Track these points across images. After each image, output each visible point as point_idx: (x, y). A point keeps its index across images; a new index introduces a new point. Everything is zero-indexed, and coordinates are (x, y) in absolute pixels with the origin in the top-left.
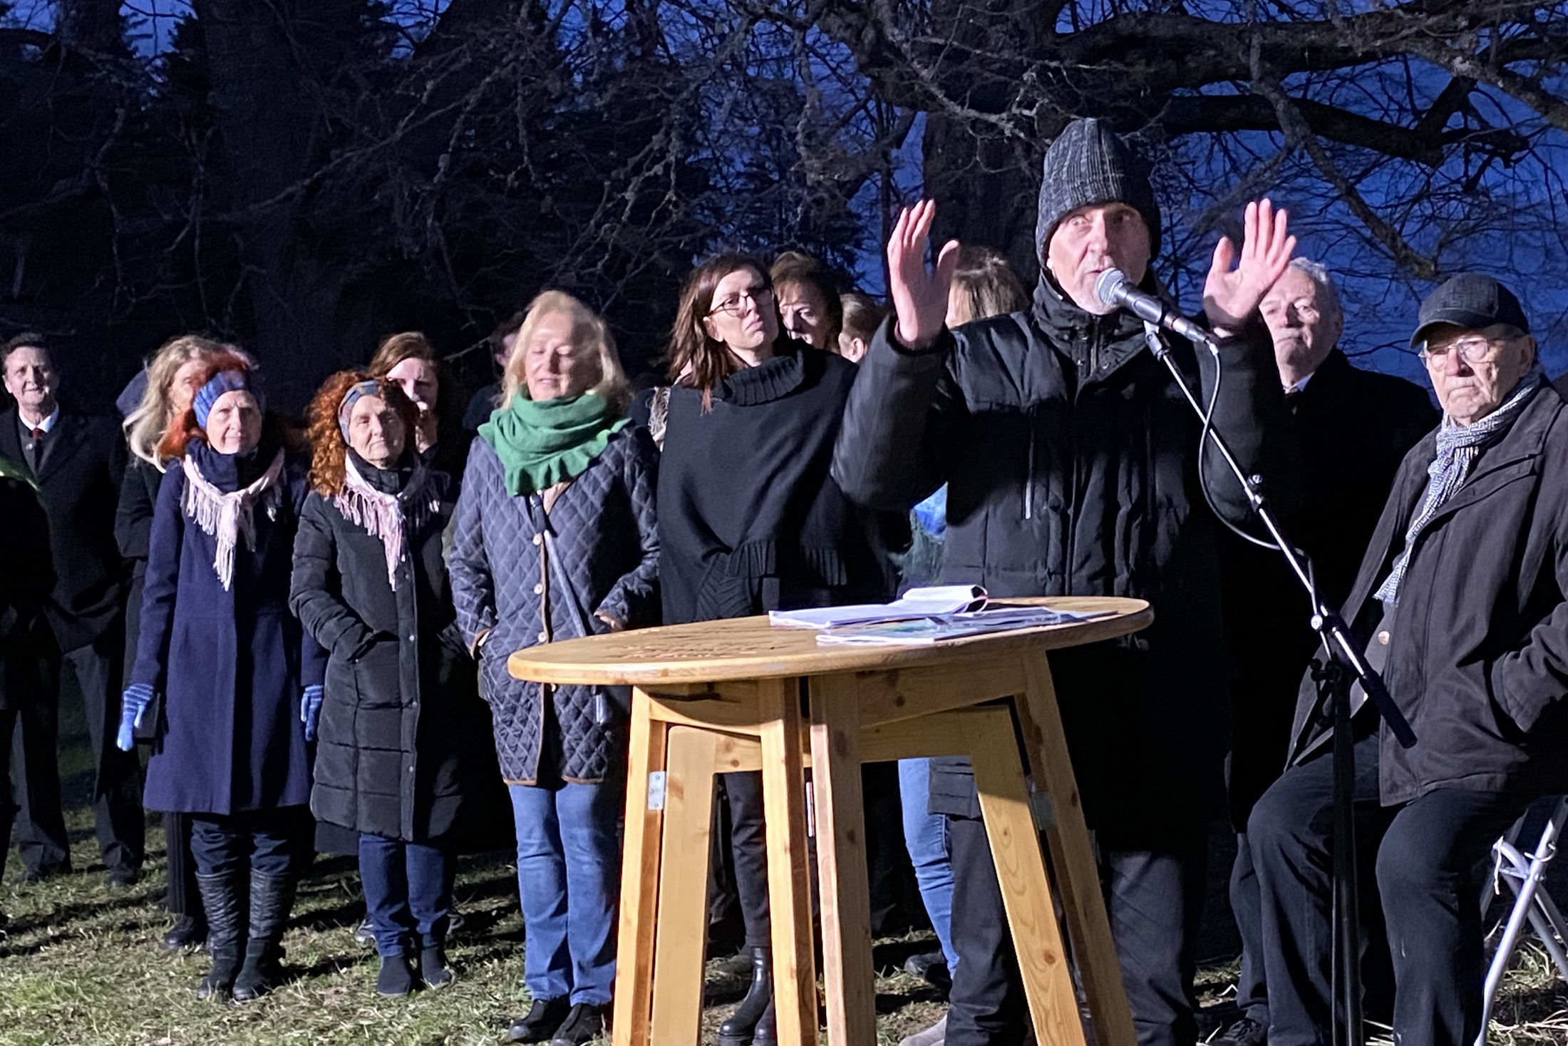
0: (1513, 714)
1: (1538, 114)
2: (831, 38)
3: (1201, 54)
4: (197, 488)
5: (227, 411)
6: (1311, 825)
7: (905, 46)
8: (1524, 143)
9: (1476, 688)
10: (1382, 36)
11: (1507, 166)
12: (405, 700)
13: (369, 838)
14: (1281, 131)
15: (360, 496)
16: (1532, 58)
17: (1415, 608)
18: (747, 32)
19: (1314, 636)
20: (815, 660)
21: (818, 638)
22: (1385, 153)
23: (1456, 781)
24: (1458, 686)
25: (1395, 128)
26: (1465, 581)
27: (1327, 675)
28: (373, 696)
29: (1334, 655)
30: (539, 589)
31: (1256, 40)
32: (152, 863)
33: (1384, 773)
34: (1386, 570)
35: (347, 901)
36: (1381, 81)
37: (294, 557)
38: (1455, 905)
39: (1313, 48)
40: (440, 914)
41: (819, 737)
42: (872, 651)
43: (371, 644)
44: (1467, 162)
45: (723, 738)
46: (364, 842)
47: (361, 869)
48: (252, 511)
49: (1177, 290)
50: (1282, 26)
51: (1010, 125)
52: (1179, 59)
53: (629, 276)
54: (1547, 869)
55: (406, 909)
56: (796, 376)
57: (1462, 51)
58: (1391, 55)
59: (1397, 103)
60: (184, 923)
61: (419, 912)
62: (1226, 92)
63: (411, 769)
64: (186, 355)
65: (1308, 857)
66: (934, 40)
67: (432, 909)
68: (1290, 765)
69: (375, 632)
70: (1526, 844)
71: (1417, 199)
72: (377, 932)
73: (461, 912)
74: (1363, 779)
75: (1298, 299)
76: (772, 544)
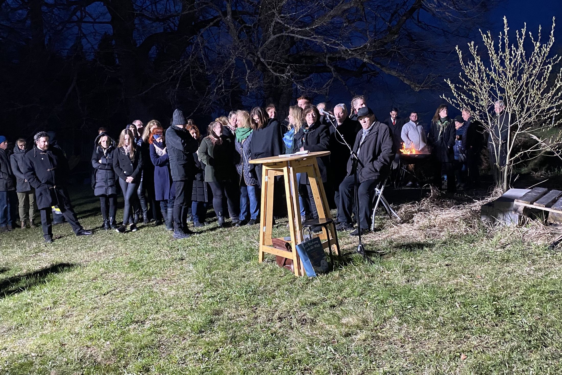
0: (377, 169)
6: (349, 187)
7: (265, 62)
9: (372, 166)
24: (369, 165)
26: (368, 151)
33: (359, 177)
41: (291, 169)
45: (275, 171)
51: (286, 76)
54: (383, 192)
63: (206, 190)
65: (348, 192)
66: (270, 61)
70: (380, 188)
74: (357, 178)
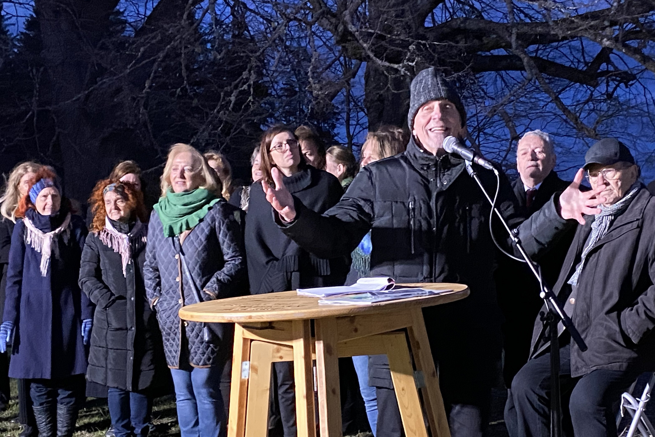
0: (631, 335)
1: (640, 64)
2: (324, 29)
3: (489, 36)
4: (31, 231)
5: (45, 196)
6: (540, 386)
7: (357, 33)
8: (634, 77)
9: (614, 325)
10: (570, 29)
11: (627, 87)
12: (129, 327)
13: (113, 390)
14: (526, 71)
15: (111, 234)
16: (638, 39)
17: (586, 287)
18: (286, 26)
19: (542, 301)
20: (317, 312)
21: (319, 301)
22: (572, 81)
23: (605, 366)
24: (606, 323)
25: (576, 69)
26: (608, 275)
27: (547, 319)
28: (115, 324)
29: (550, 310)
30: (178, 279)
31: (514, 31)
32: (13, 401)
33: (573, 362)
34: (573, 270)
35: (102, 419)
36: (570, 49)
37: (81, 262)
38: (605, 422)
39: (541, 35)
40: (145, 425)
41: (320, 346)
42: (343, 308)
43: (114, 301)
44: (608, 86)
45: (276, 346)
46: (110, 392)
47: (109, 404)
48: (58, 241)
49: (479, 142)
50: (526, 24)
51: (403, 70)
52: (480, 38)
53: (232, 135)
54: (647, 406)
55: (129, 422)
56: (307, 181)
57: (606, 36)
58: (575, 37)
59: (577, 59)
60: (28, 429)
61: (135, 424)
62: (500, 54)
63: (131, 358)
64: (26, 169)
65: (539, 400)
66: (370, 31)
67: (142, 423)
68: (531, 359)
69: (116, 296)
70: (637, 394)
71: (586, 102)
72: (116, 433)
73: (154, 424)
74: (563, 365)
75: (536, 148)
76: (297, 257)
